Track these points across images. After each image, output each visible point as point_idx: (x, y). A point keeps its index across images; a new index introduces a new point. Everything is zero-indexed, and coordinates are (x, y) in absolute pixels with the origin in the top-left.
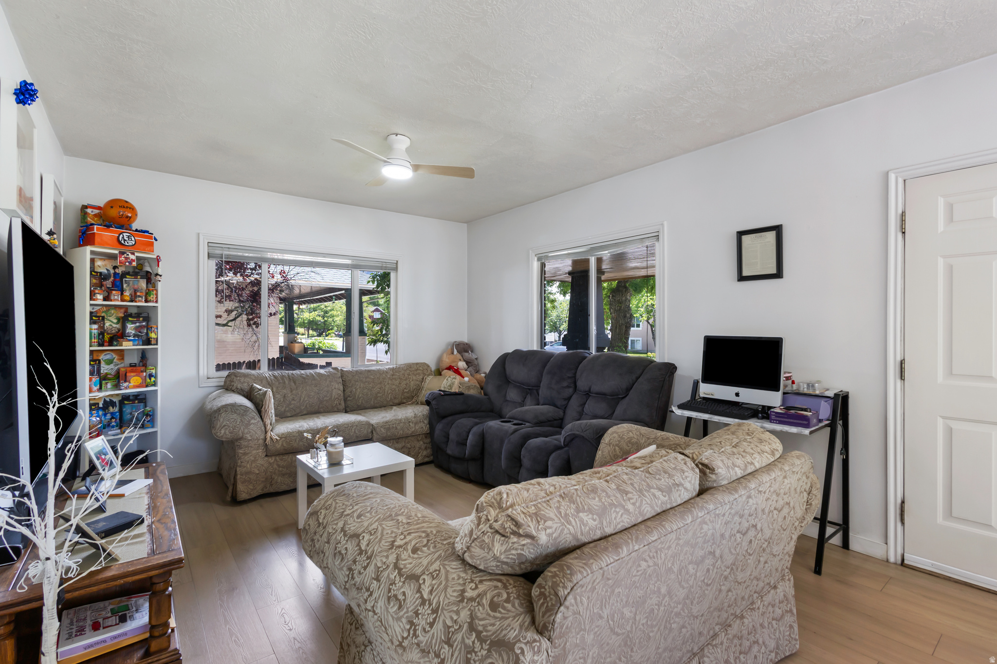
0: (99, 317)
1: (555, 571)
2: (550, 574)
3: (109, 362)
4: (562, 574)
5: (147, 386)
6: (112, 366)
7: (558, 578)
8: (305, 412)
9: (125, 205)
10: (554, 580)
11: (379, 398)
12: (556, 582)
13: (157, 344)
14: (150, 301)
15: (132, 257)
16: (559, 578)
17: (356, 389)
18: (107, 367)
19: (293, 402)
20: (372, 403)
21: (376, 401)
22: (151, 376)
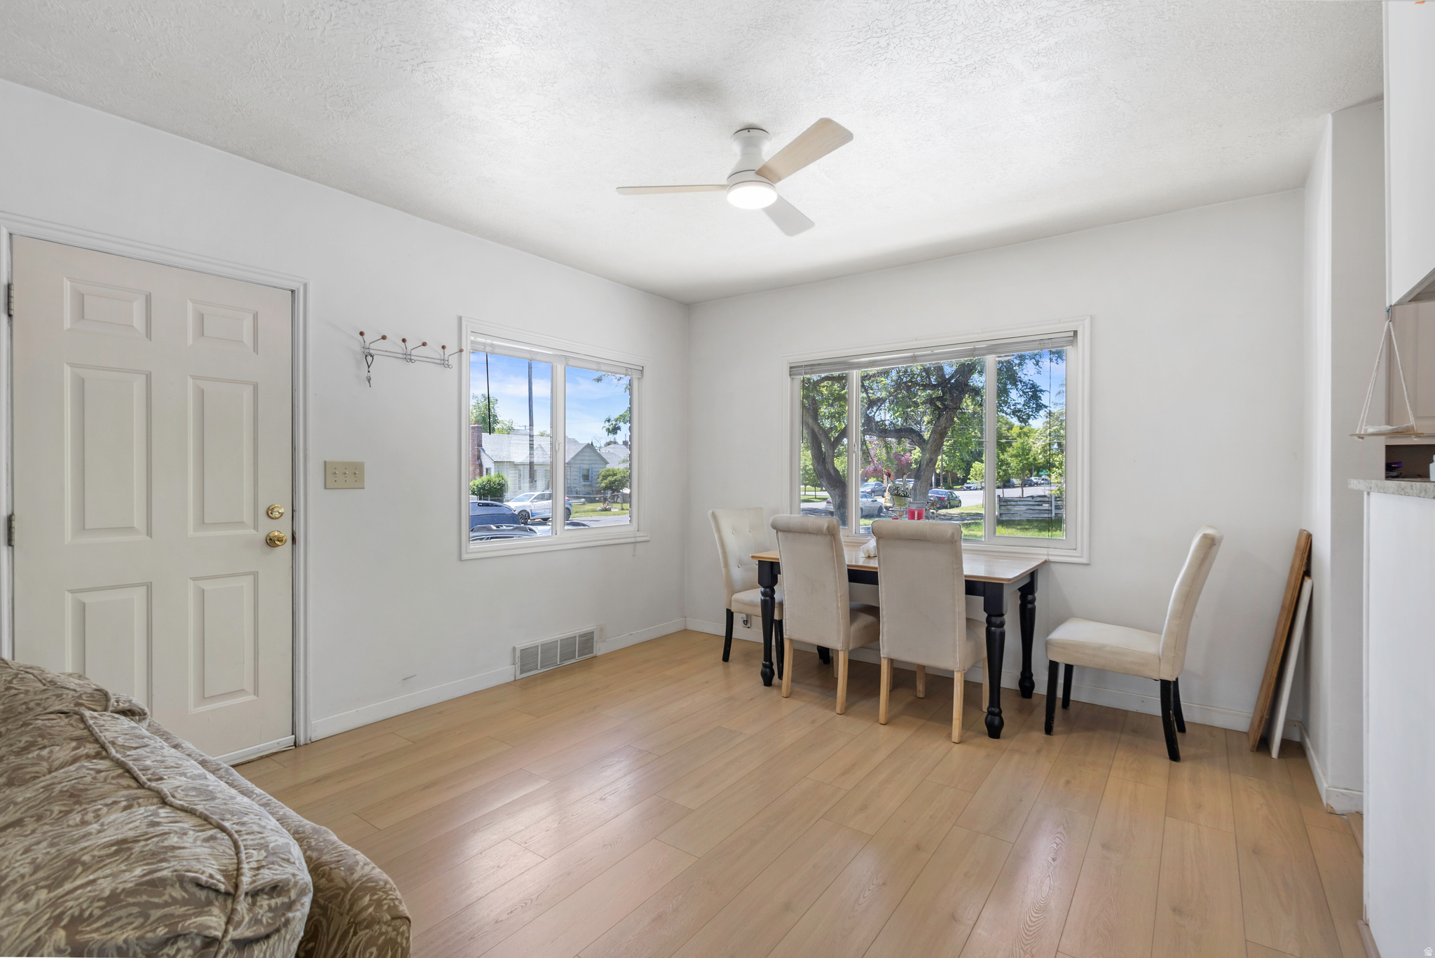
1: (370, 900)
2: (371, 910)
4: (381, 893)
7: (385, 902)
10: (386, 907)
12: (389, 906)
16: (385, 899)
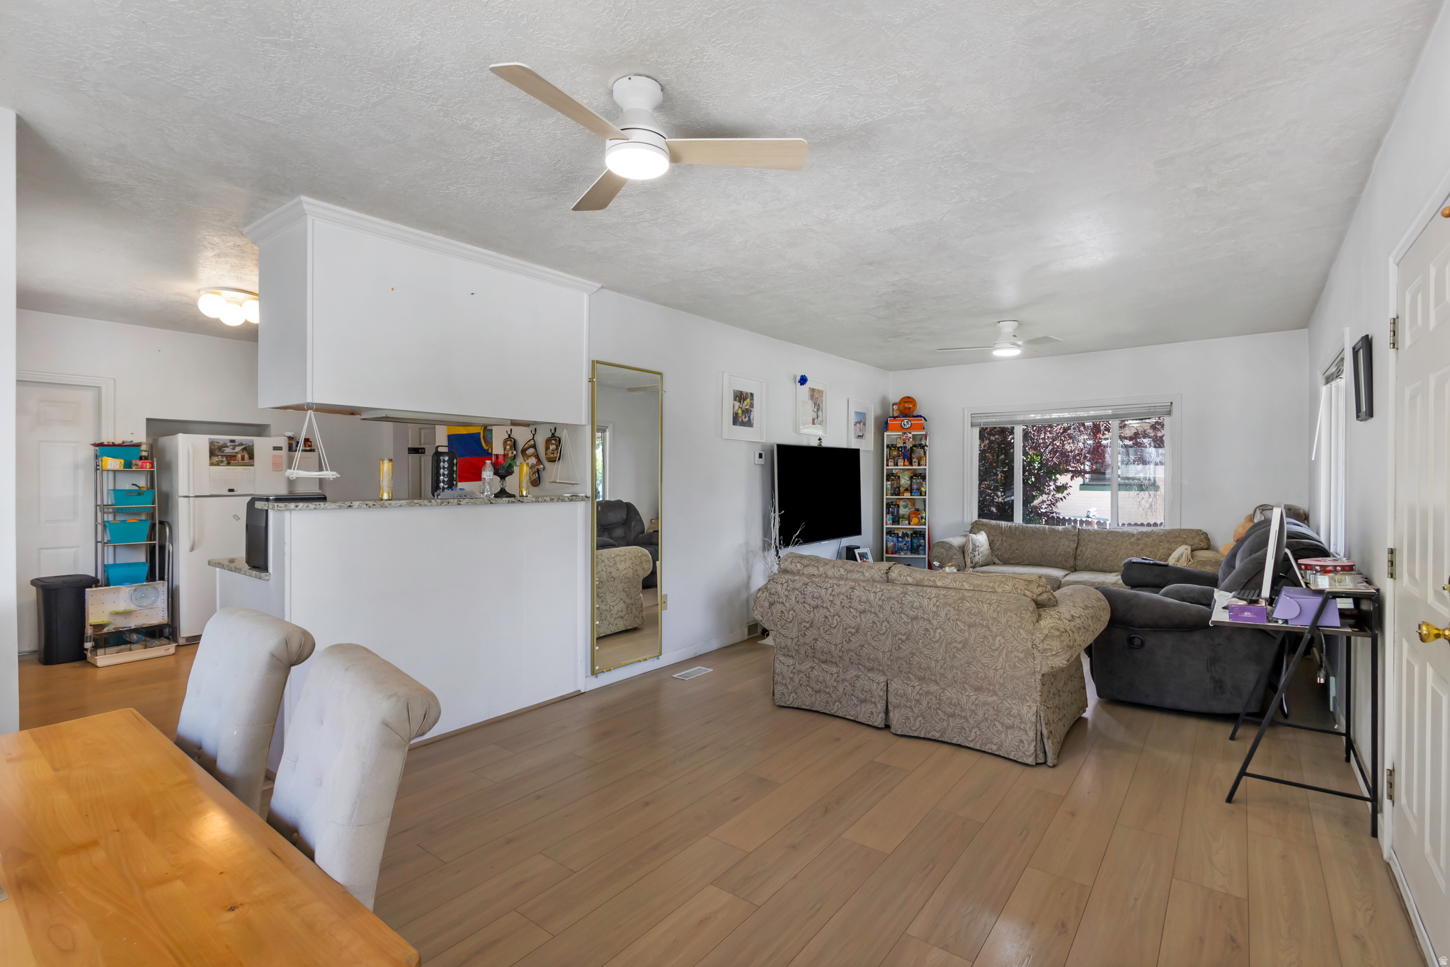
0: (895, 476)
3: (905, 507)
5: (920, 525)
6: (907, 510)
8: (1026, 563)
9: (908, 400)
11: (1109, 562)
13: (925, 495)
14: (922, 465)
15: (910, 435)
17: (1086, 549)
18: (904, 510)
19: (1016, 551)
20: (1100, 565)
21: (1105, 565)
22: (922, 518)
